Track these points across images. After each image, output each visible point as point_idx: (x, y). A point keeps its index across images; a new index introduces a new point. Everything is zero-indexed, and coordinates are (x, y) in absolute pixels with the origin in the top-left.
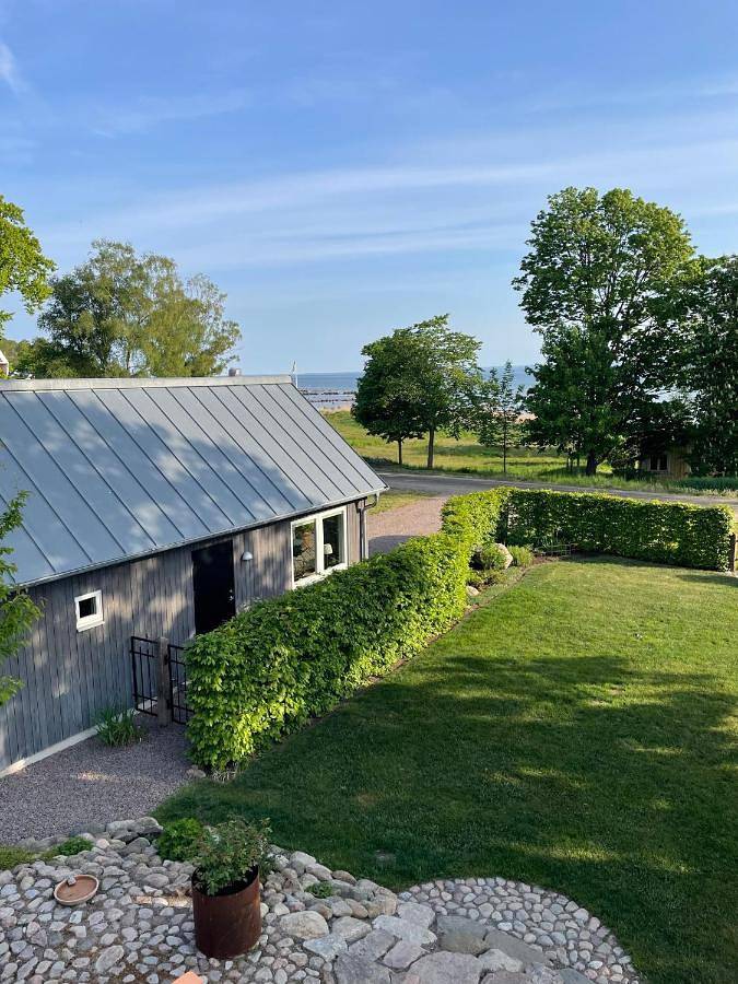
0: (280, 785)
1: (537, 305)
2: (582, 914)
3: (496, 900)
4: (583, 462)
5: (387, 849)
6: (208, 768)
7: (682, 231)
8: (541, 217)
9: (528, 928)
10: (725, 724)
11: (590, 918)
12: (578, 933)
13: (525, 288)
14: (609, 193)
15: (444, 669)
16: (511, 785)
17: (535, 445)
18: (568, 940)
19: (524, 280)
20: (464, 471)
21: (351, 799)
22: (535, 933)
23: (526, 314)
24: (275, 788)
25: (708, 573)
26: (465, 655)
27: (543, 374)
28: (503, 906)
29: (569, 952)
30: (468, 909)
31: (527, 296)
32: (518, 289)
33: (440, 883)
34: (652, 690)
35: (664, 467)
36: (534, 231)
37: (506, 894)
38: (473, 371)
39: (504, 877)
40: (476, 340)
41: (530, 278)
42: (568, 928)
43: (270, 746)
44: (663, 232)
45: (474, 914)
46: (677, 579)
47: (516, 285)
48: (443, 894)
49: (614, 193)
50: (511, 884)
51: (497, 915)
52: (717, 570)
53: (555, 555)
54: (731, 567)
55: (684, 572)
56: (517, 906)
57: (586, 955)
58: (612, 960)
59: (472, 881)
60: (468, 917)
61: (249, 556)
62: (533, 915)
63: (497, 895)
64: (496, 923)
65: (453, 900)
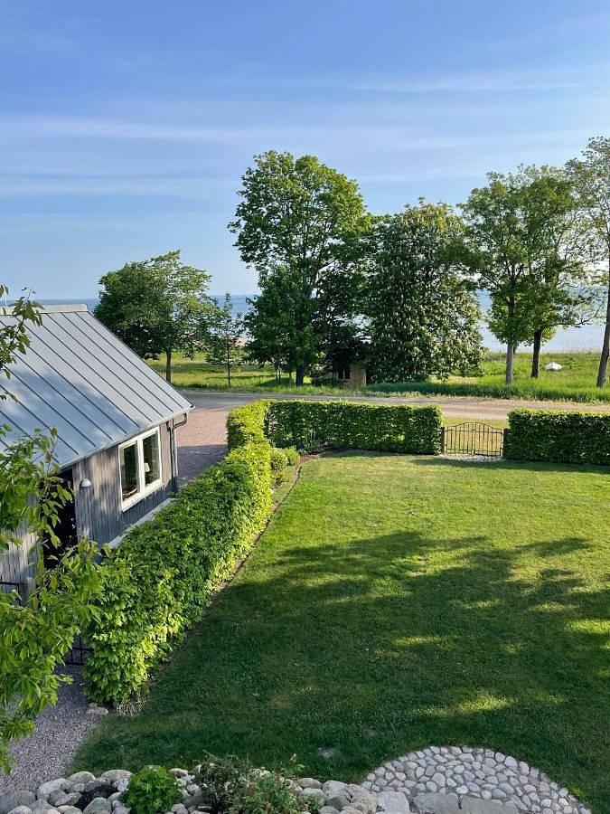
0: (192, 705)
1: (250, 246)
2: (511, 761)
3: (443, 768)
4: (294, 375)
5: (328, 745)
6: (109, 704)
7: (356, 193)
8: (250, 172)
9: (480, 786)
10: (512, 575)
11: (518, 763)
12: (518, 779)
13: (239, 231)
14: (303, 158)
15: (281, 563)
16: (394, 659)
17: (256, 362)
18: (514, 788)
19: (238, 225)
20: (196, 386)
21: (268, 703)
22: (488, 790)
23: (240, 253)
24: (190, 710)
25: (428, 457)
26: (291, 548)
27: (261, 304)
28: (449, 773)
29: (521, 797)
30: (425, 783)
31: (241, 237)
32: (234, 231)
33: (388, 765)
34: (448, 555)
35: (348, 377)
36: (245, 184)
37: (445, 760)
38: (203, 300)
39: (437, 745)
40: (207, 274)
41: (243, 223)
42: (509, 777)
43: (161, 668)
44: (346, 193)
45: (433, 787)
46: (412, 464)
47: (232, 228)
48: (397, 774)
49: (306, 159)
50: (444, 750)
51: (452, 783)
52: (433, 454)
53: (316, 453)
54: (442, 451)
55: (413, 458)
56: (460, 769)
57: (534, 797)
58: (555, 796)
59: (412, 756)
60: (428, 791)
61: (87, 483)
62: (477, 773)
63: (439, 763)
64: (453, 790)
65: (407, 778)
